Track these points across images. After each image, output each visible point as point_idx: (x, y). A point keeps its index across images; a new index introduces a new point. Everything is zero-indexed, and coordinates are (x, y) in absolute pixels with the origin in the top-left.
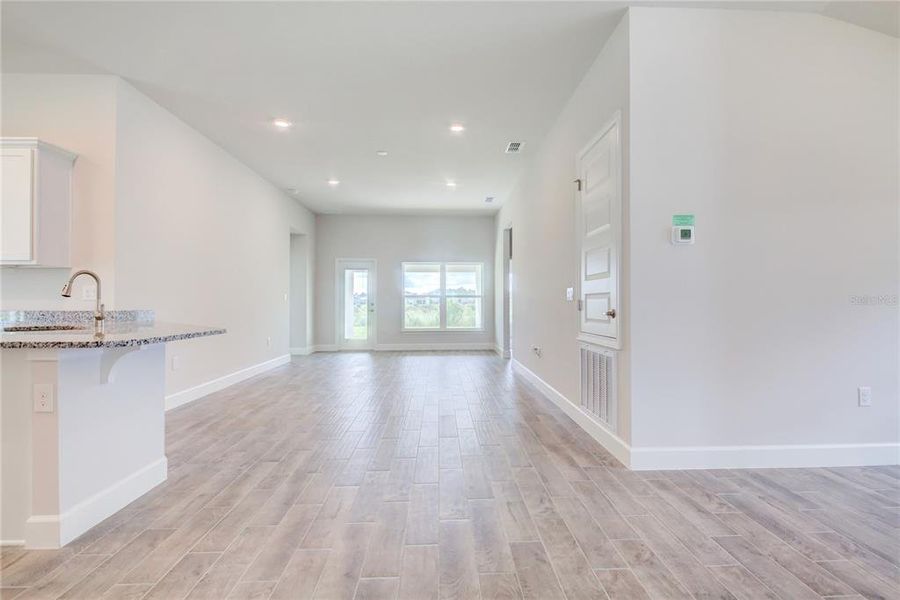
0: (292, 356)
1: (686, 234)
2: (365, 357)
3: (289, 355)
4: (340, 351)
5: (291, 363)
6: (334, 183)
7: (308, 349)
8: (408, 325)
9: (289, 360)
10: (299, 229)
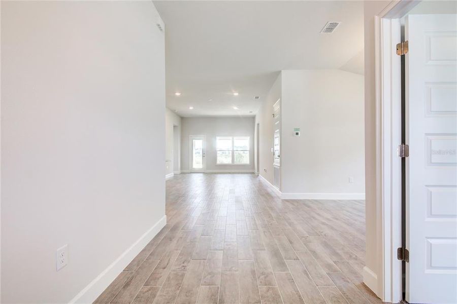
0: (174, 174)
1: (297, 134)
2: (202, 175)
3: (173, 173)
4: (191, 173)
5: (174, 176)
6: (191, 108)
7: (179, 172)
8: (218, 162)
9: (173, 175)
10: (176, 124)
